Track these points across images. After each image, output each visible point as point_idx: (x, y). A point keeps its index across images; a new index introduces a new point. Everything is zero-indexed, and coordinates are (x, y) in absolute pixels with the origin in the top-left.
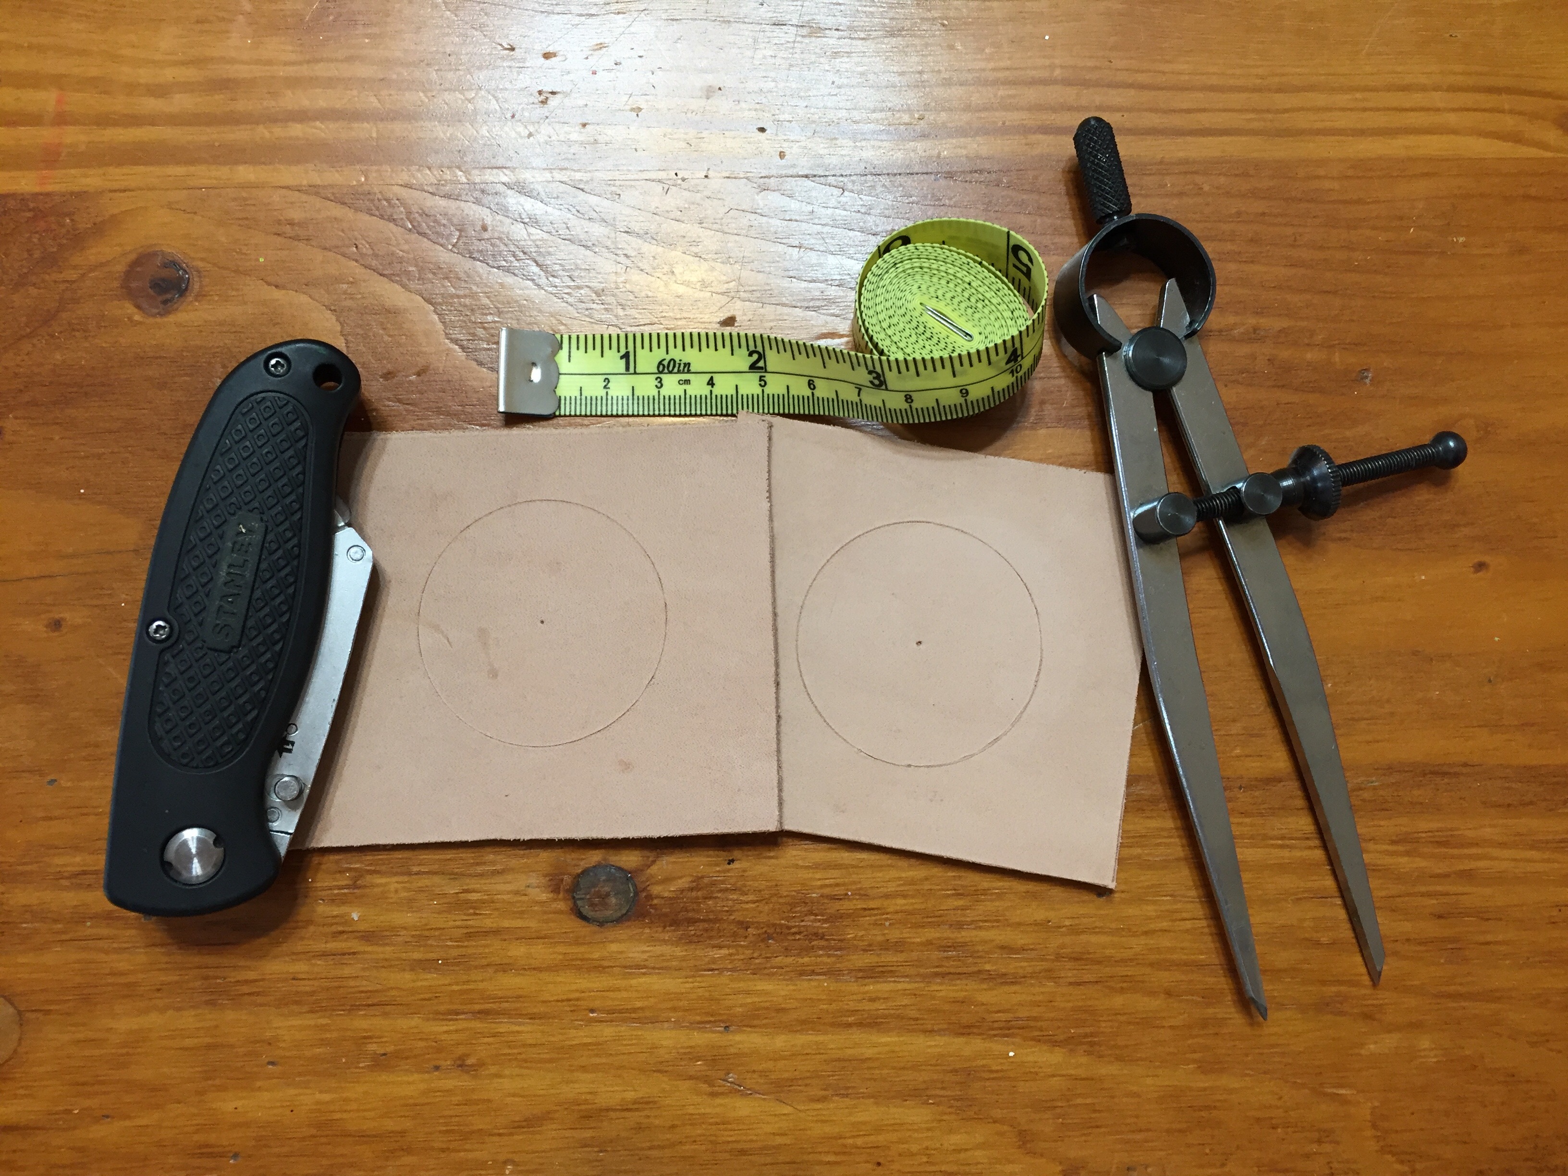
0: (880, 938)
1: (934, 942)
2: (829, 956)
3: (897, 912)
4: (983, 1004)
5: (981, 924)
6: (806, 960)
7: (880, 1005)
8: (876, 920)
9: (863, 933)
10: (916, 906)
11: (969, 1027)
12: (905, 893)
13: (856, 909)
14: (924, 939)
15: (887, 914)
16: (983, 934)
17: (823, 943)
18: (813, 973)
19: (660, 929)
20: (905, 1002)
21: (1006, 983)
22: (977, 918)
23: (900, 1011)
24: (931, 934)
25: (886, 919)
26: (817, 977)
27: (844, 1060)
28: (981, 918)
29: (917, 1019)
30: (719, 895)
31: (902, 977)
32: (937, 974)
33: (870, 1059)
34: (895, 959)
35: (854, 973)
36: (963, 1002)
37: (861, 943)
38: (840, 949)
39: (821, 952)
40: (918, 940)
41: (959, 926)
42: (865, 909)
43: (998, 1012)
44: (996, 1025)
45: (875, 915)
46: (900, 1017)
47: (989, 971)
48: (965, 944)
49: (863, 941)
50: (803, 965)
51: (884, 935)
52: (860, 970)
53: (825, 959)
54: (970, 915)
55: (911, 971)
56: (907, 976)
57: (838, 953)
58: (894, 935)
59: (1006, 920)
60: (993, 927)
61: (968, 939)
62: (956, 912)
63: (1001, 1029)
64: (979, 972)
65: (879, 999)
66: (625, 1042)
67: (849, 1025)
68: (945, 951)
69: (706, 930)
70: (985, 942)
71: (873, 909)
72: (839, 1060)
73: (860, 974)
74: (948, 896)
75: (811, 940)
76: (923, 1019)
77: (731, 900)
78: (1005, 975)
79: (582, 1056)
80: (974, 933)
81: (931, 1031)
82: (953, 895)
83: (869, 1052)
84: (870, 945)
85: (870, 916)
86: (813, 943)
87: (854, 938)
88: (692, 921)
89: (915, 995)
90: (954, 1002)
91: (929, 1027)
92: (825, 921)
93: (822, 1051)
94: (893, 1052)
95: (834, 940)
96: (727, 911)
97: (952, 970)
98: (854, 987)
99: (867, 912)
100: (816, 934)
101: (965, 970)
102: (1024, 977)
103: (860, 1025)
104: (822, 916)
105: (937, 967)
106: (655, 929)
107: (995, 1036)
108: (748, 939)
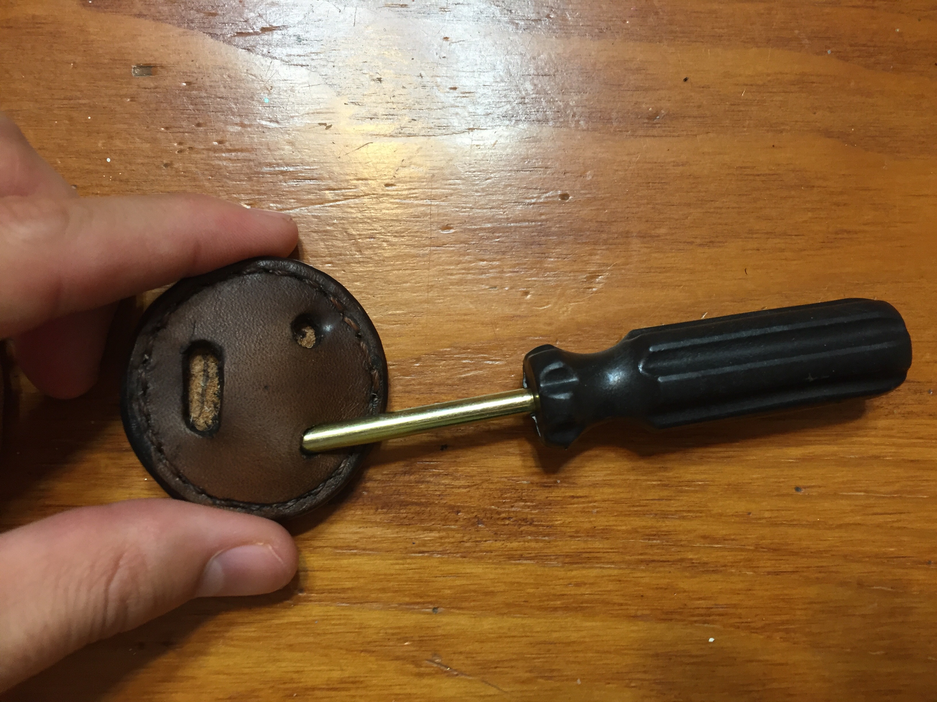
0: (587, 526)
1: (639, 530)
2: (537, 541)
3: (604, 501)
4: (685, 591)
5: (685, 514)
6: (515, 544)
7: (585, 590)
8: (584, 508)
9: (570, 520)
10: (622, 495)
11: (672, 613)
12: (613, 482)
13: (564, 497)
14: (629, 527)
15: (595, 502)
16: (686, 525)
17: (532, 529)
18: (521, 557)
19: (372, 511)
20: (611, 587)
21: (707, 572)
22: (681, 509)
23: (605, 597)
24: (637, 522)
25: (594, 507)
26: (525, 562)
27: (551, 643)
28: (685, 508)
29: (621, 605)
30: (432, 479)
31: (608, 563)
32: (642, 561)
33: (574, 642)
34: (601, 546)
35: (561, 559)
36: (666, 589)
37: (568, 530)
38: (548, 535)
39: (529, 538)
40: (624, 528)
41: (664, 515)
42: (573, 497)
43: (700, 599)
44: (697, 612)
45: (583, 503)
46: (606, 603)
47: (692, 559)
48: (668, 533)
49: (571, 527)
50: (512, 549)
51: (590, 522)
52: (567, 556)
53: (533, 545)
54: (674, 506)
55: (616, 558)
56: (613, 563)
57: (546, 538)
58: (601, 522)
59: (710, 511)
60: (696, 517)
61: (672, 529)
62: (661, 502)
63: (702, 615)
64: (682, 560)
65: (585, 584)
66: (333, 622)
67: (555, 609)
68: (649, 539)
69: (418, 513)
70: (689, 531)
71: (581, 497)
72: (544, 643)
73: (567, 560)
74: (654, 486)
75: (520, 525)
76: (626, 604)
77: (443, 484)
78: (706, 563)
79: (290, 635)
80: (678, 522)
81: (635, 617)
82: (658, 485)
83: (574, 636)
84: (577, 532)
85: (578, 503)
86: (522, 528)
87: (562, 525)
88: (404, 504)
89: (620, 581)
90: (657, 588)
91: (633, 612)
92: (535, 507)
93: (528, 634)
94: (598, 636)
95: (543, 526)
96: (439, 495)
97: (656, 558)
98: (561, 573)
99: (576, 500)
100: (525, 520)
101: (668, 557)
102: (725, 566)
103: (566, 608)
104: (532, 502)
105: (641, 554)
106: (367, 511)
107: (696, 622)
108: (458, 523)
